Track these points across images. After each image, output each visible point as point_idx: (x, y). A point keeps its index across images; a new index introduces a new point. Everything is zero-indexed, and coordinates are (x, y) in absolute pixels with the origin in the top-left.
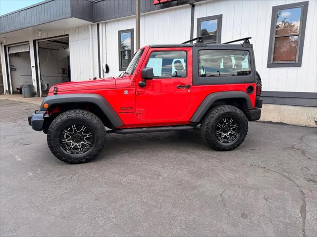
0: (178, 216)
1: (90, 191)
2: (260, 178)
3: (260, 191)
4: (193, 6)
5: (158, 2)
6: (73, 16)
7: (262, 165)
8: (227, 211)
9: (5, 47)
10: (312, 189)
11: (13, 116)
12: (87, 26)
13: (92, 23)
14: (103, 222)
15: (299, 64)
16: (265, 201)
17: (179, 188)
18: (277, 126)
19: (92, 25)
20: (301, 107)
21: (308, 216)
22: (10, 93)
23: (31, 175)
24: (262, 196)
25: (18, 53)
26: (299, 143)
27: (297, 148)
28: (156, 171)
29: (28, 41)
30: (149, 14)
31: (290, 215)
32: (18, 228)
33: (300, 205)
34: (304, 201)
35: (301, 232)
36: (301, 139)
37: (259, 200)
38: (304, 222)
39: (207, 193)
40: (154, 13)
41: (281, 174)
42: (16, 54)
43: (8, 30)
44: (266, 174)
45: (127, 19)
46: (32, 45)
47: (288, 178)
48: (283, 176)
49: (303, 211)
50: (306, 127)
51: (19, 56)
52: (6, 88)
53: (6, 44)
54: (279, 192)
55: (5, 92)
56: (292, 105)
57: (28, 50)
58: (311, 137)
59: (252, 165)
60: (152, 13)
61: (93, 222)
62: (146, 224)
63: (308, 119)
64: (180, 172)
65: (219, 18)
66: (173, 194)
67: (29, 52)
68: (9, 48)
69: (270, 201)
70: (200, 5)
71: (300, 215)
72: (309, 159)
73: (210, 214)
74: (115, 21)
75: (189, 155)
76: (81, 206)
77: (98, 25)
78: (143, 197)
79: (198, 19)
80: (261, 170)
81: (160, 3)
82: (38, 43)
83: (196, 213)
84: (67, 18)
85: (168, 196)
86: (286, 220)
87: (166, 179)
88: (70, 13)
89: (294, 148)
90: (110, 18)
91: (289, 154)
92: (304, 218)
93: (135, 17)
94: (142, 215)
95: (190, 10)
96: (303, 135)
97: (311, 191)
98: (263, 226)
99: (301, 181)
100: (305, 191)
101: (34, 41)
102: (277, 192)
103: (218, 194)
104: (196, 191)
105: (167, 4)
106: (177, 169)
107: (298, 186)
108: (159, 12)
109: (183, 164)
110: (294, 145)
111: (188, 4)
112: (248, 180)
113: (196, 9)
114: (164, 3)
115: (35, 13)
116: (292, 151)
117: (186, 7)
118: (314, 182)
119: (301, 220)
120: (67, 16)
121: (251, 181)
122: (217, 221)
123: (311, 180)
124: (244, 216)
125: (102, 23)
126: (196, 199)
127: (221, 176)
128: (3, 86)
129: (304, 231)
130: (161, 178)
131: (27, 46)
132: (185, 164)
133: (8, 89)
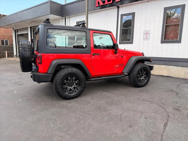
0: (94, 125)
1: (49, 110)
2: (146, 107)
3: (144, 114)
4: (118, 7)
5: (98, 5)
6: (51, 13)
7: (150, 100)
8: (122, 123)
9: (15, 30)
10: (175, 114)
11: (16, 69)
12: (59, 19)
13: (62, 17)
14: (53, 126)
15: (179, 42)
16: (144, 119)
17: (98, 111)
18: (166, 78)
19: (62, 18)
20: (181, 67)
21: (167, 128)
22: (17, 57)
23: (20, 100)
24: (144, 116)
25: (22, 34)
26: (177, 88)
27: (174, 91)
28: (88, 101)
29: (28, 28)
30: (94, 12)
31: (157, 127)
32: (9, 127)
33: (165, 122)
34: (168, 121)
35: (160, 136)
36: (178, 86)
37: (141, 118)
38: (164, 131)
39: (113, 114)
40: (96, 12)
41: (159, 105)
42: (21, 34)
43: (17, 21)
44: (150, 105)
45: (81, 15)
46: (29, 30)
47: (163, 107)
48: (160, 106)
49: (166, 125)
50: (183, 79)
51: (22, 36)
52: (15, 54)
53: (15, 29)
54: (154, 115)
55: (14, 56)
56: (176, 66)
57: (27, 33)
58: (184, 85)
59: (144, 100)
60: (95, 12)
61: (48, 126)
62: (75, 128)
63: (185, 74)
64: (101, 102)
65: (133, 14)
66: (94, 113)
67: (28, 34)
68: (17, 31)
69: (148, 119)
70: (122, 7)
71: (163, 127)
72: (180, 97)
73: (112, 124)
74: (75, 16)
75: (109, 93)
76: (43, 117)
77: (65, 18)
78: (77, 114)
79: (121, 15)
80: (148, 103)
81: (99, 6)
82: (33, 28)
83: (104, 124)
84: (48, 15)
85: (90, 114)
86: (154, 130)
87: (92, 105)
88: (50, 12)
89: (172, 91)
90: (72, 15)
91: (168, 94)
92: (165, 129)
93: (85, 14)
94: (74, 124)
95: (116, 9)
96: (180, 83)
97: (174, 115)
98: (140, 132)
99: (170, 109)
100: (170, 115)
101: (31, 28)
102: (153, 114)
103: (119, 114)
104: (107, 112)
105: (104, 6)
106: (100, 100)
107: (167, 112)
108: (99, 11)
109: (104, 98)
110: (173, 90)
111: (116, 7)
112: (139, 107)
113: (120, 9)
114: (101, 6)
115: (31, 12)
116: (171, 93)
117: (114, 8)
118: (177, 110)
119: (162, 130)
120: (48, 13)
121: (140, 108)
122: (114, 128)
123: (176, 109)
124: (130, 126)
125: (68, 17)
126: (106, 117)
127: (124, 105)
128: (13, 53)
129: (162, 136)
130: (89, 105)
131: (27, 30)
132: (105, 98)
133: (16, 55)
